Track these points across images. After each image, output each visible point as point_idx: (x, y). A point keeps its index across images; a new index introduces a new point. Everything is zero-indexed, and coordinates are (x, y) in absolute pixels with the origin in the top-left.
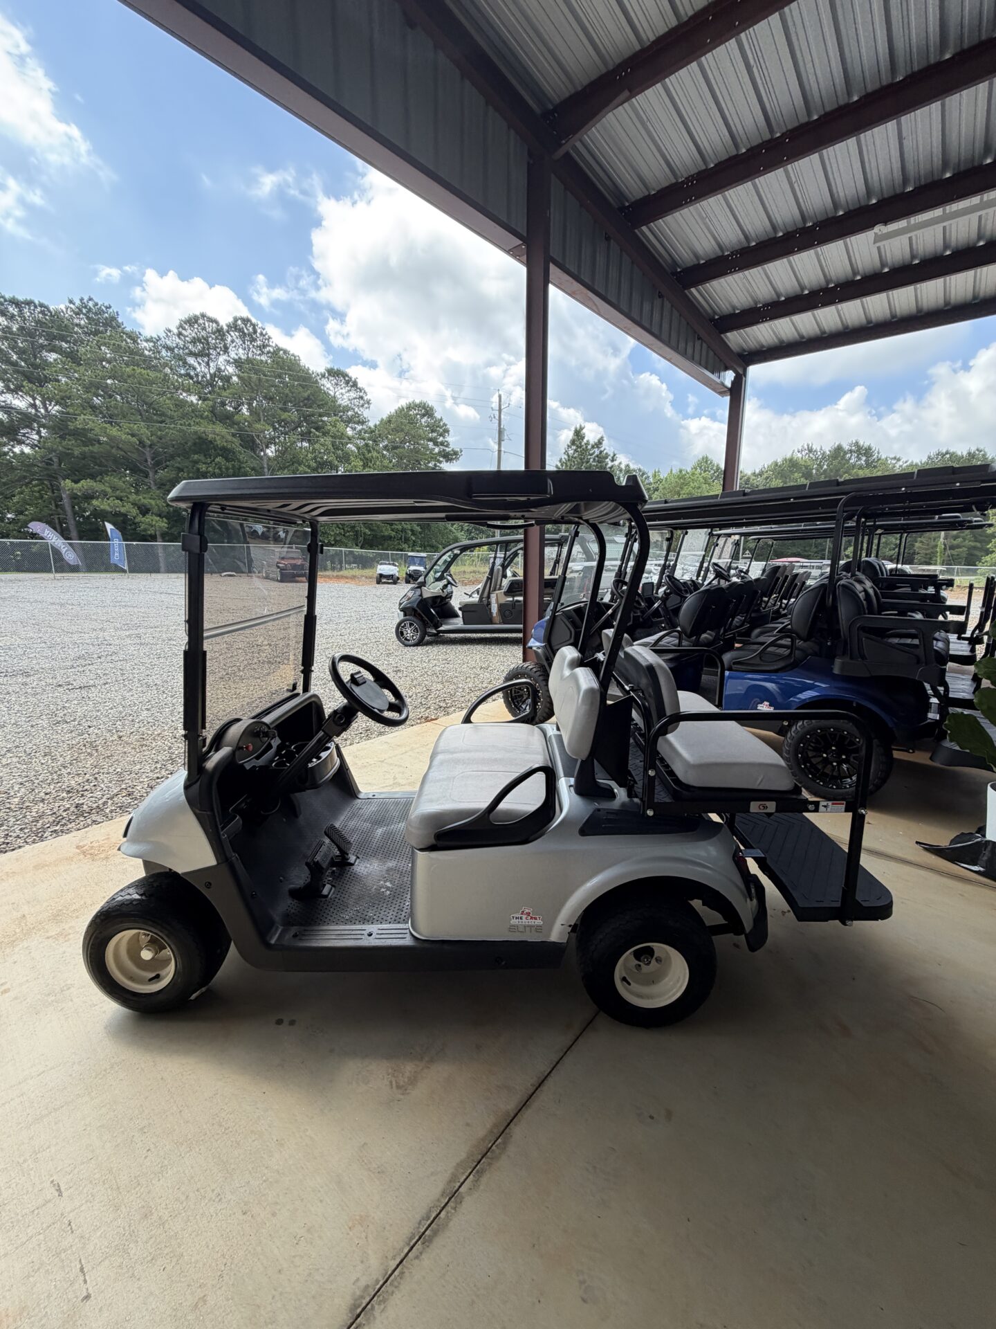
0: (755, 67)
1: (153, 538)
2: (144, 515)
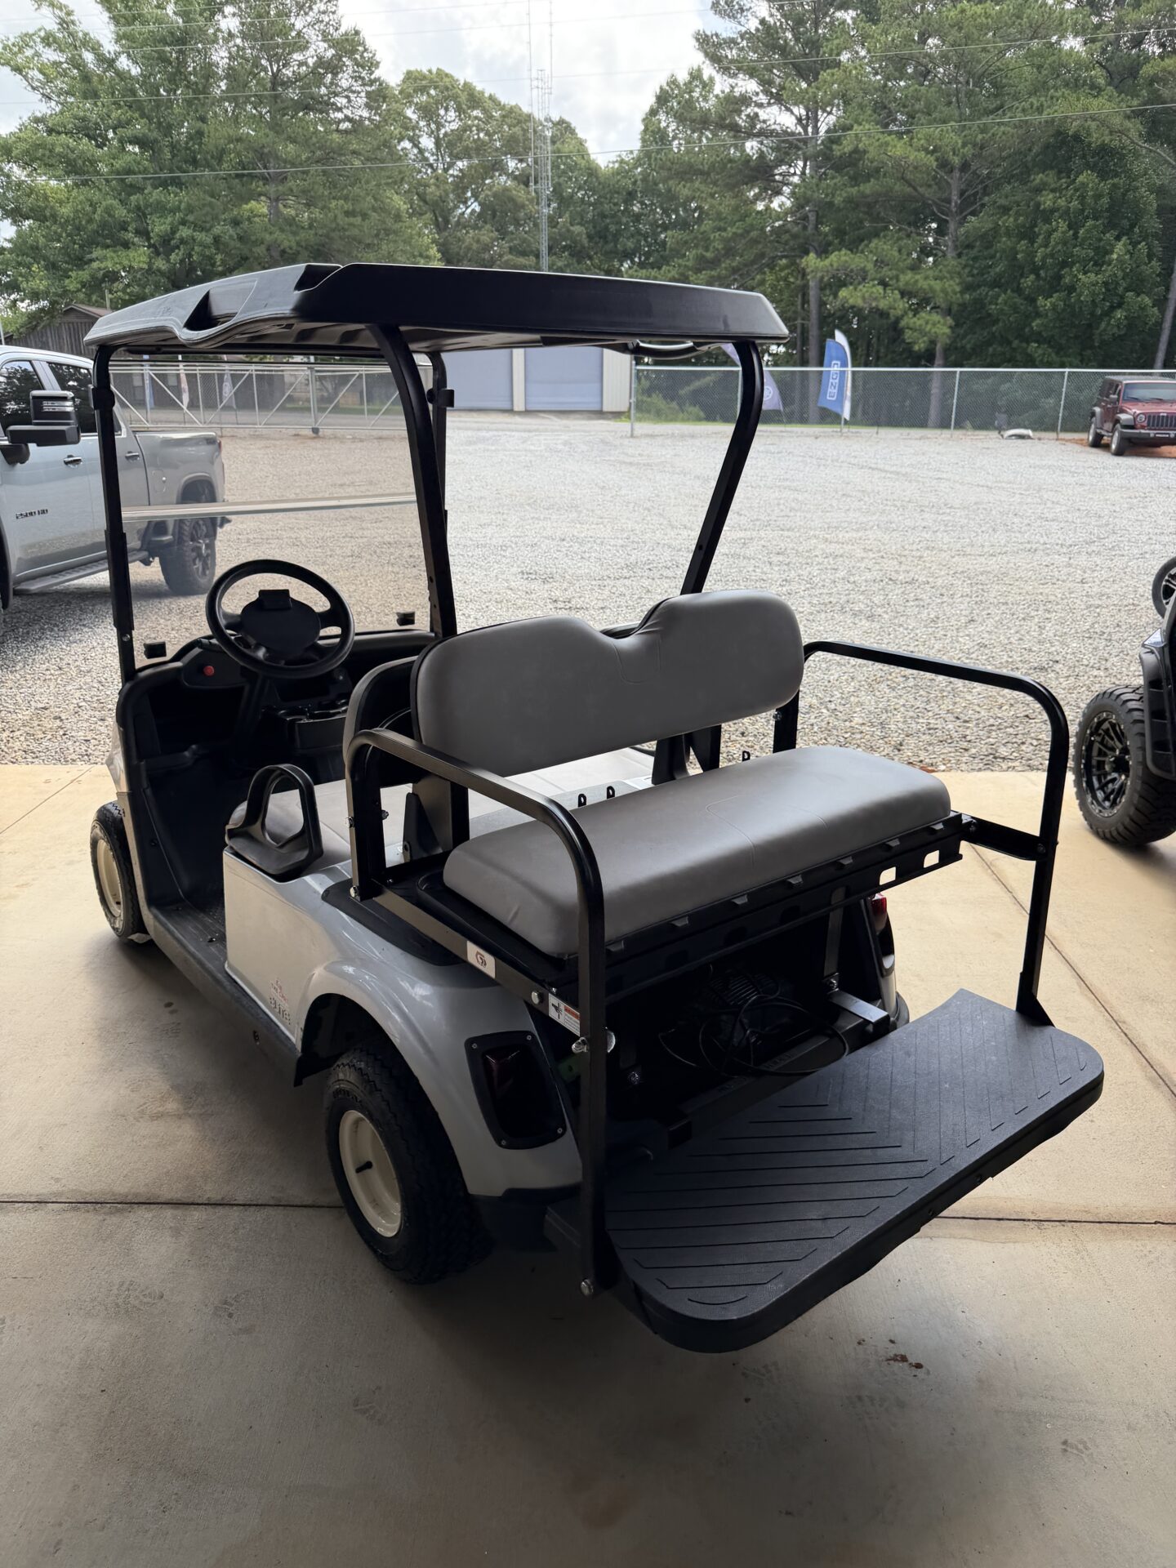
1: (928, 358)
2: (916, 313)
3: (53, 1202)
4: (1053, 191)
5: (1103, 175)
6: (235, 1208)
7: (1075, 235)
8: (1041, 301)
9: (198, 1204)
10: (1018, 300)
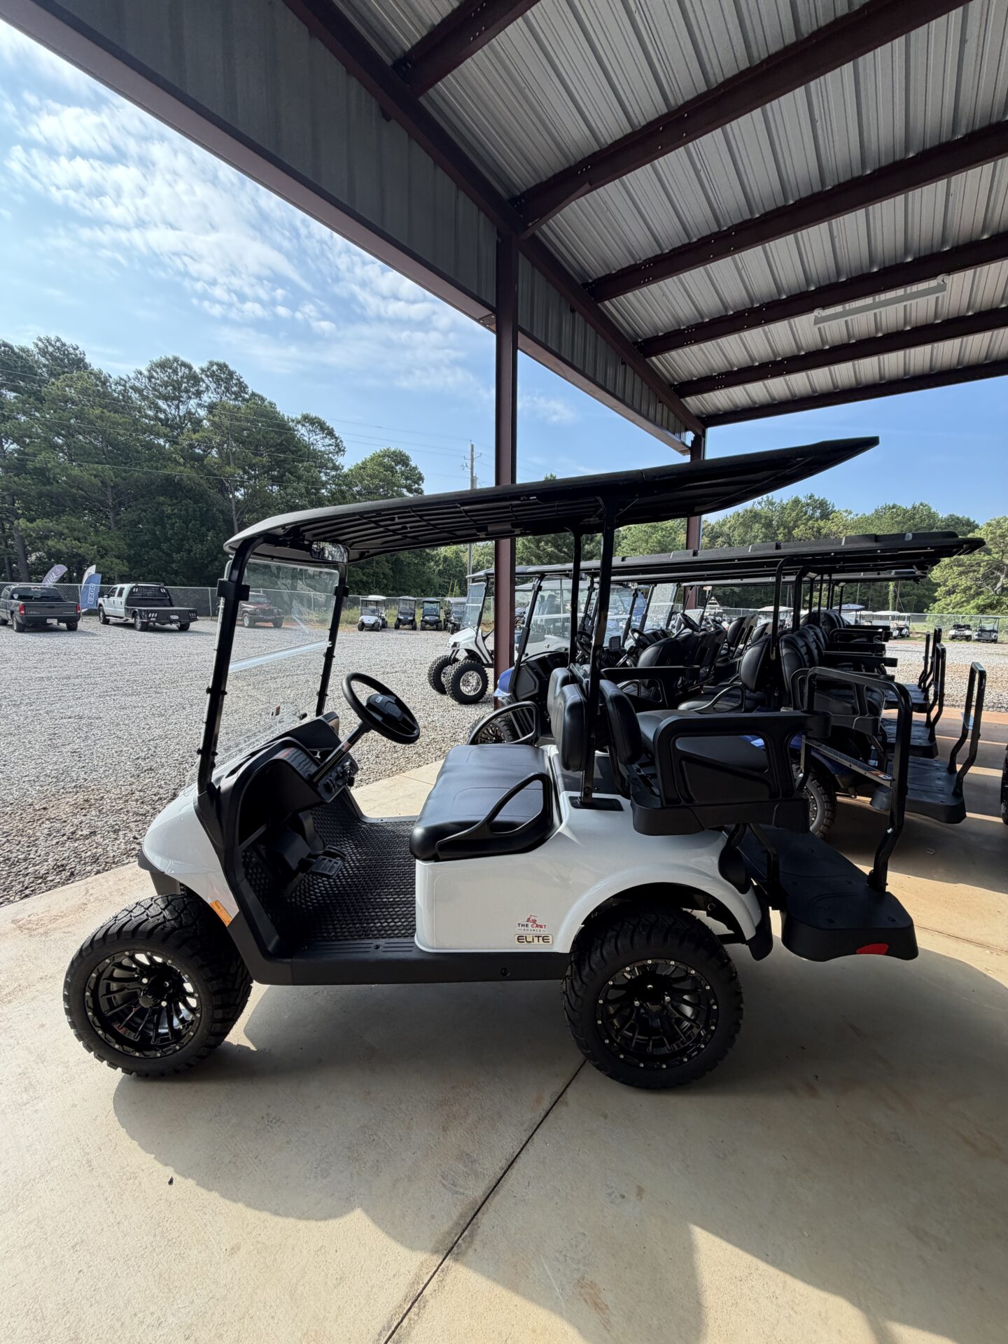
0: (702, 173)
2: (103, 557)
3: (424, 1288)
4: (170, 505)
5: (196, 502)
6: (521, 1155)
7: (187, 528)
8: (175, 555)
9: (502, 1177)
10: (161, 554)
